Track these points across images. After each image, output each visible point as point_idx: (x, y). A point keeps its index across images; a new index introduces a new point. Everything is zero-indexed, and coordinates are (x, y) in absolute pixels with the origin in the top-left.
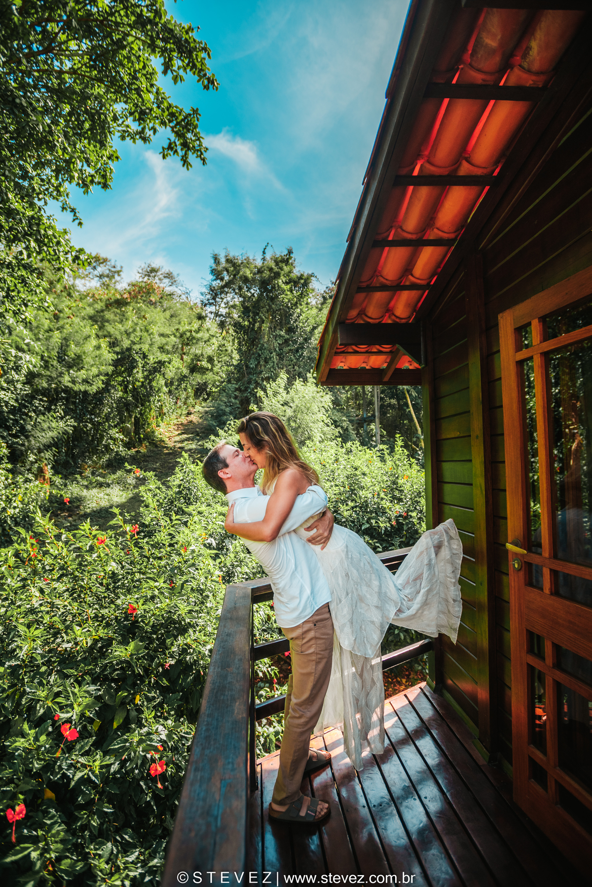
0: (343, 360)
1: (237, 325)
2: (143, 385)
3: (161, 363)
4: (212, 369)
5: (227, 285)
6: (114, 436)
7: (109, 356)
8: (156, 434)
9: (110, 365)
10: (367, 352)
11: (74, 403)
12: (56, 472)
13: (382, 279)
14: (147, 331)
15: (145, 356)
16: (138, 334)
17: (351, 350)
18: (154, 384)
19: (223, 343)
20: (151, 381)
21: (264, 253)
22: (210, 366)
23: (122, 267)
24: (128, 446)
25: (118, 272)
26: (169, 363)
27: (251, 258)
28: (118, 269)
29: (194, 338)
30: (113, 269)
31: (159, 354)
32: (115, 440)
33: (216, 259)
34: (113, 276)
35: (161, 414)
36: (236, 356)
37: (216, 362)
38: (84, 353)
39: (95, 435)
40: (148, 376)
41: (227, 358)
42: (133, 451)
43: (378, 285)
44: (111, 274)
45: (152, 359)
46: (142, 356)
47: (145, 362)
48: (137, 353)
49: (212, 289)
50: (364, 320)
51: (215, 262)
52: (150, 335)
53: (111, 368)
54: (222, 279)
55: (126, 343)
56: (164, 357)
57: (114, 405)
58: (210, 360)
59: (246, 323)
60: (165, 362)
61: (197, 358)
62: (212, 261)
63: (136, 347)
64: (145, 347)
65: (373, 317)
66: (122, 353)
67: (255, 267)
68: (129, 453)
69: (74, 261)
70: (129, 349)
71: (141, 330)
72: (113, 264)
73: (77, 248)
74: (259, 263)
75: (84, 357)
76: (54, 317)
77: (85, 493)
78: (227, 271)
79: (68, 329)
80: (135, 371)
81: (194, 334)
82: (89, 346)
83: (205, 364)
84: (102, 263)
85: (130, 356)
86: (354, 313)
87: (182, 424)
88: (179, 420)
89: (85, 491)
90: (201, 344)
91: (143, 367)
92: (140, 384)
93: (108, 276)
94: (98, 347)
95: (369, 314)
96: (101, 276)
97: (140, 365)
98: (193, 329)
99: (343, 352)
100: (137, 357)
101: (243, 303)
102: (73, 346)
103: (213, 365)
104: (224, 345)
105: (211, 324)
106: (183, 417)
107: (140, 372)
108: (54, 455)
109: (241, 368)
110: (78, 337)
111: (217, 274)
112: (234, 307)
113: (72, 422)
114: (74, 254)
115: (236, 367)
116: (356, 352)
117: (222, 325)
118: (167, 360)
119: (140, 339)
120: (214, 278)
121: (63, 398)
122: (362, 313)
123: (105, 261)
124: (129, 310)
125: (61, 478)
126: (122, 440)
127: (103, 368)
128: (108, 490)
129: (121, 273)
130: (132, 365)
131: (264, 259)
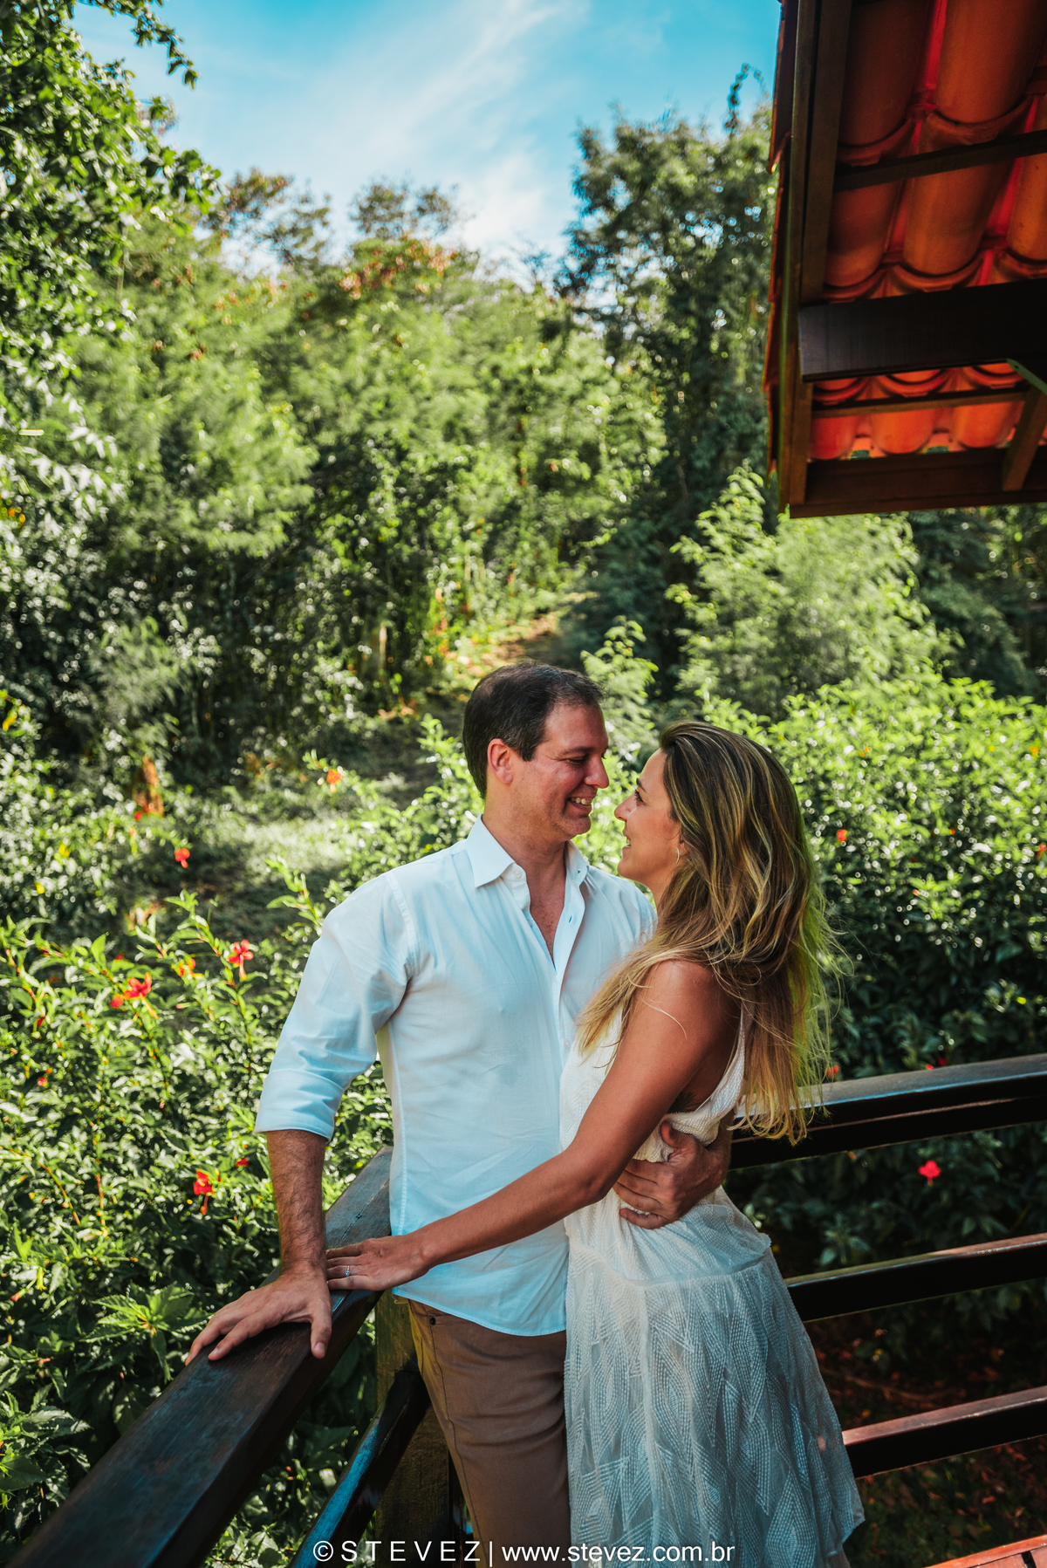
0: (865, 428)
1: (656, 342)
2: (401, 536)
3: (446, 472)
4: (592, 479)
5: (622, 220)
6: (330, 680)
7: (301, 457)
8: (449, 669)
9: (303, 482)
10: (934, 396)
11: (216, 593)
12: (180, 781)
13: (938, 125)
14: (407, 380)
15: (401, 455)
16: (380, 390)
17: (878, 395)
18: (434, 530)
19: (621, 399)
20: (423, 523)
21: (733, 100)
22: (585, 471)
23: (328, 198)
24: (369, 703)
25: (321, 213)
26: (469, 469)
27: (693, 123)
28: (319, 204)
29: (537, 388)
30: (306, 208)
31: (441, 445)
32: (335, 691)
33: (588, 145)
34: (309, 232)
35: (461, 613)
36: (657, 436)
37: (604, 459)
38: (233, 451)
39: (280, 678)
40: (413, 510)
41: (633, 446)
42: (384, 716)
43: (929, 149)
44: (302, 225)
45: (420, 461)
46: (392, 453)
47: (403, 471)
48: (378, 446)
49: (579, 239)
50: (902, 286)
51: (587, 155)
52: (412, 391)
53: (307, 492)
54: (608, 205)
55: (350, 423)
56: (454, 454)
57: (327, 595)
58: (589, 453)
59: (685, 334)
60: (456, 467)
61: (552, 448)
62: (580, 153)
63: (378, 429)
64: (400, 429)
65: (934, 270)
66: (339, 447)
67: (708, 152)
68: (371, 724)
69: (175, 192)
70: (357, 438)
71: (389, 380)
72: (302, 192)
73: (180, 154)
74: (718, 138)
75: (233, 463)
76: (153, 359)
77: (251, 833)
78: (623, 175)
79: (191, 391)
80: (373, 498)
81: (540, 379)
82: (243, 433)
83: (569, 464)
84: (272, 194)
85: (360, 455)
86: (858, 264)
87: (521, 641)
88: (513, 629)
89: (250, 828)
90: (560, 407)
91: (399, 483)
92: (394, 533)
93: (294, 231)
94: (267, 432)
95: (918, 262)
96: (277, 235)
97: (389, 482)
98: (539, 363)
99: (850, 403)
100: (378, 459)
101: (673, 275)
102: (202, 434)
103: (596, 469)
104: (624, 406)
105: (587, 345)
106: (524, 622)
107: (390, 498)
108: (170, 736)
109: (672, 471)
110: (217, 410)
111: (595, 192)
112: (647, 289)
113: (210, 644)
114: (170, 171)
115: (656, 469)
116: (895, 400)
117: (614, 345)
118: (462, 460)
119: (387, 405)
120: (586, 203)
121: (187, 580)
122: (891, 260)
123: (279, 184)
124: (356, 325)
125: (193, 795)
126: (352, 690)
127: (286, 494)
128: (312, 828)
129: (328, 217)
130: (365, 482)
131: (732, 124)
